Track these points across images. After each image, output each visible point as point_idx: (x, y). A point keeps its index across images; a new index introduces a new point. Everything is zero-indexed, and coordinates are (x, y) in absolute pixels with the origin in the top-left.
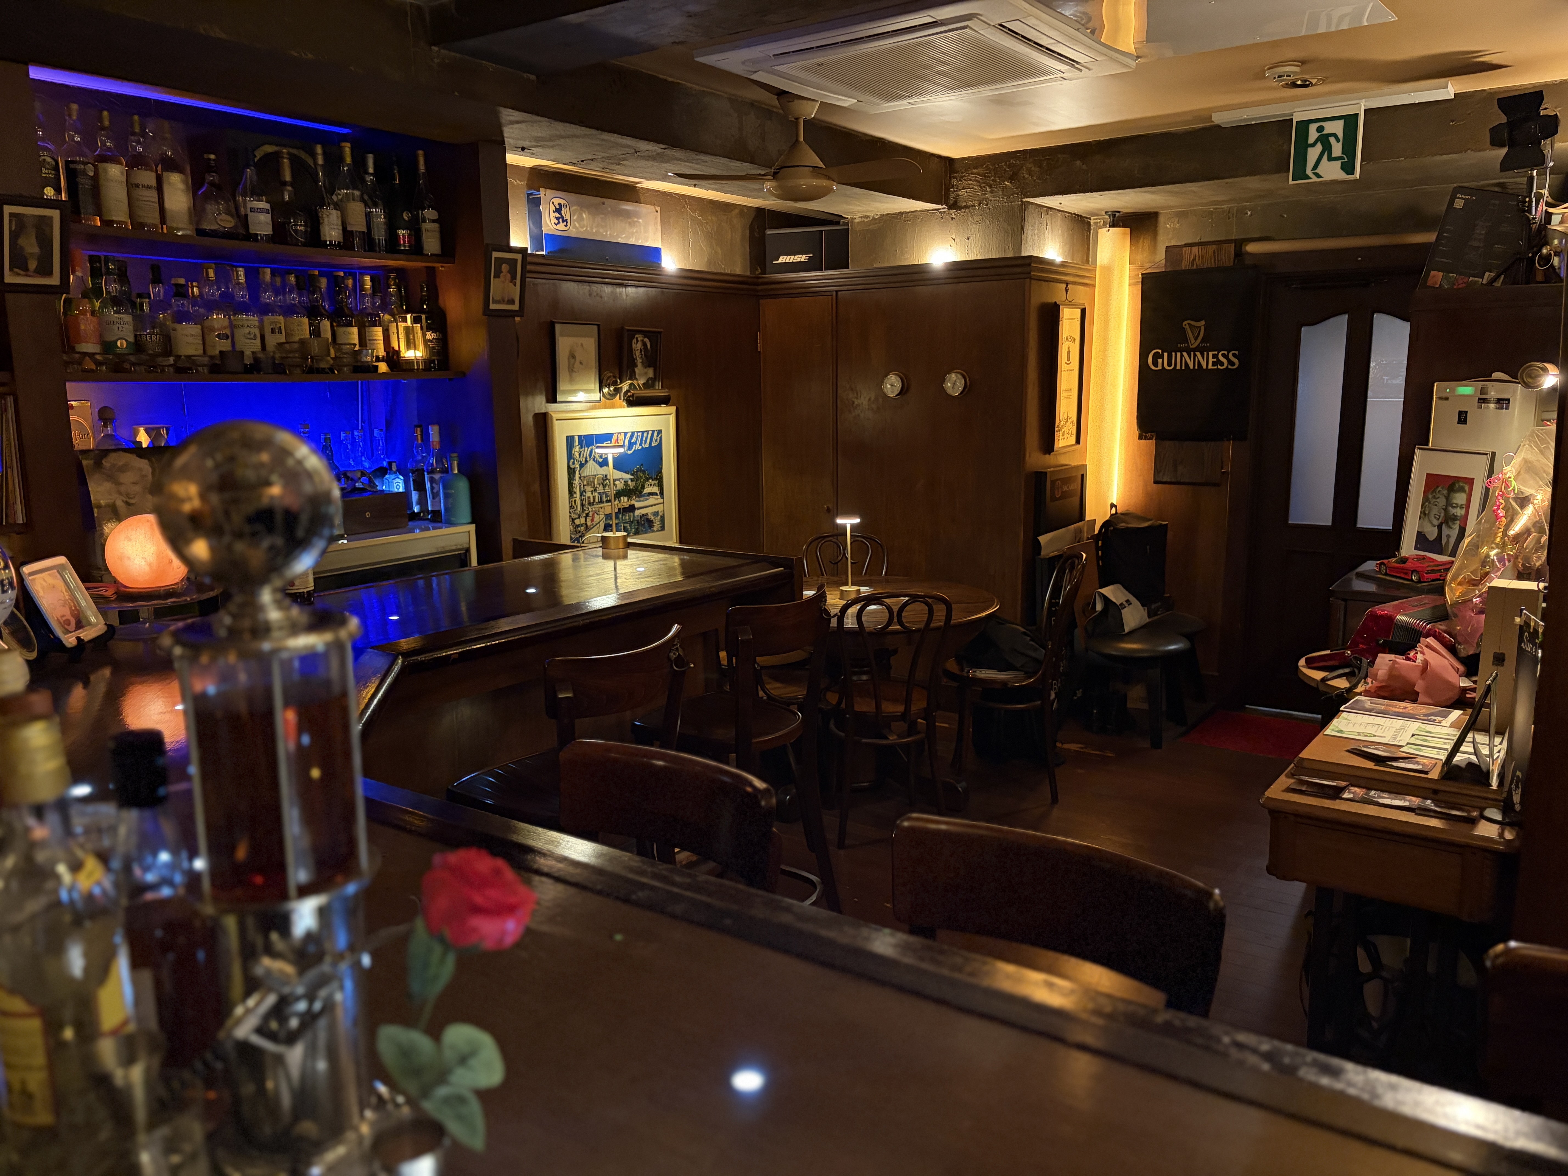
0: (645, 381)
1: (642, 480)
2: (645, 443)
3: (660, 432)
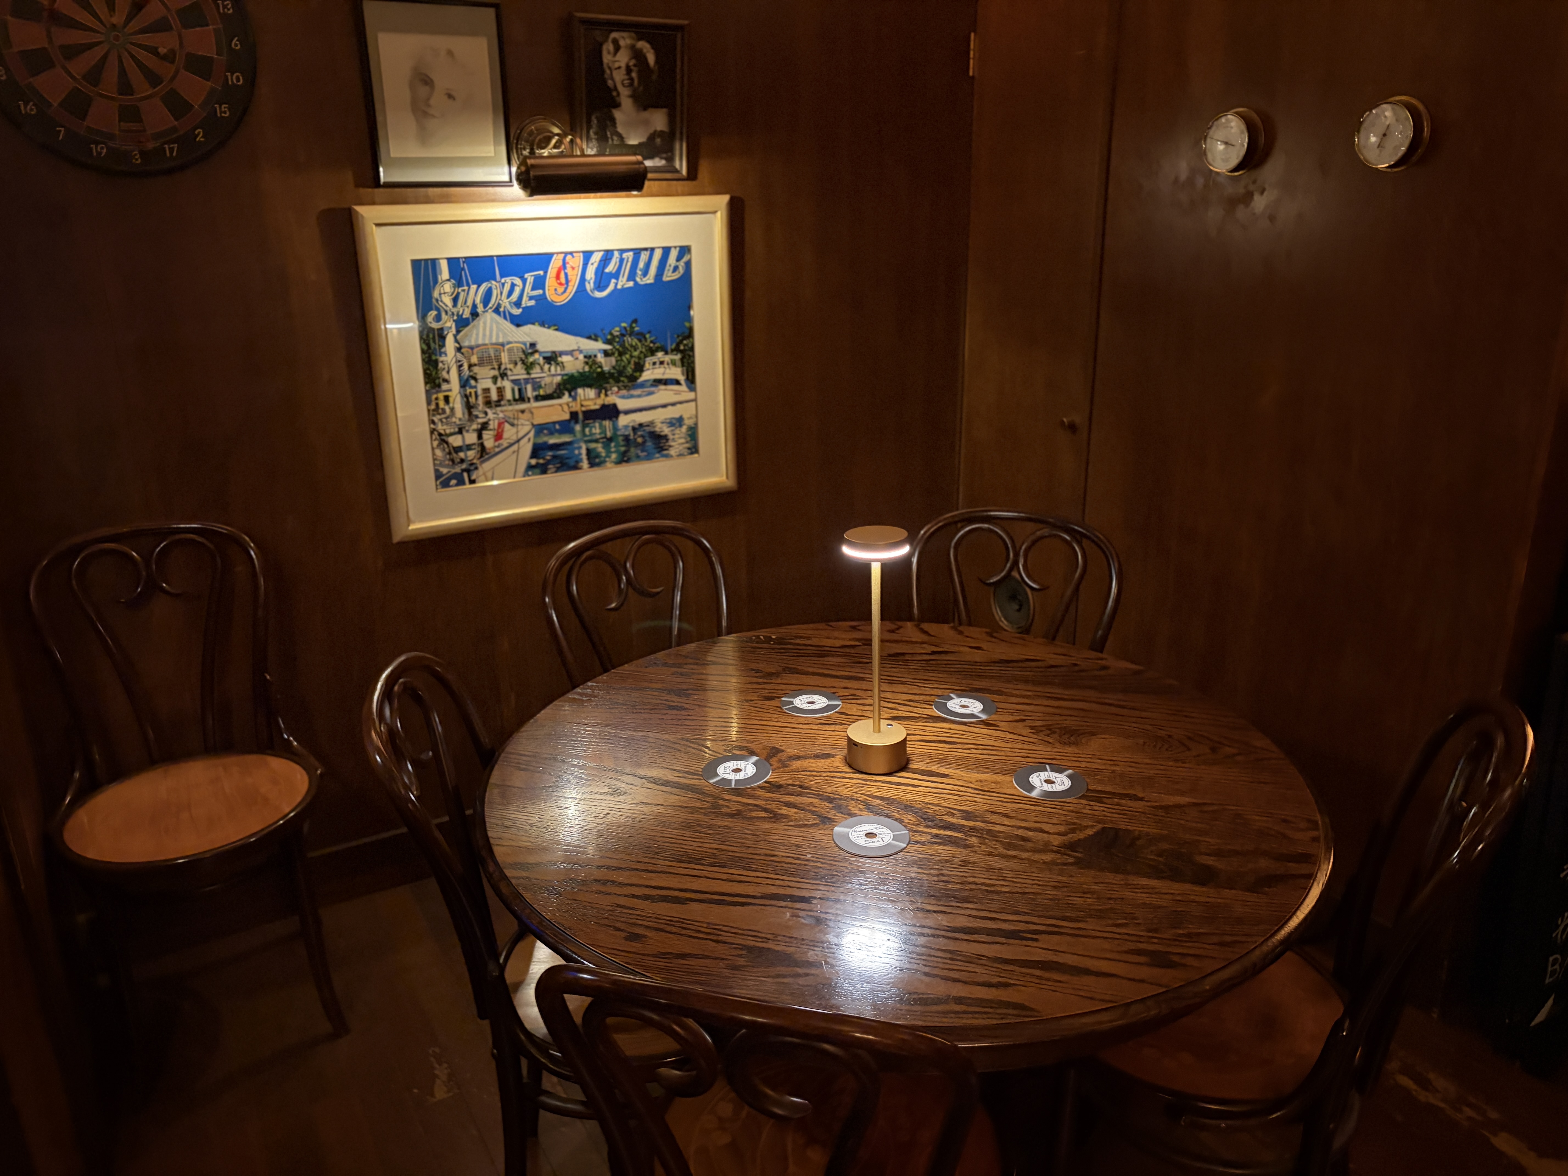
0: (643, 139)
1: (636, 354)
2: (645, 273)
3: (685, 250)
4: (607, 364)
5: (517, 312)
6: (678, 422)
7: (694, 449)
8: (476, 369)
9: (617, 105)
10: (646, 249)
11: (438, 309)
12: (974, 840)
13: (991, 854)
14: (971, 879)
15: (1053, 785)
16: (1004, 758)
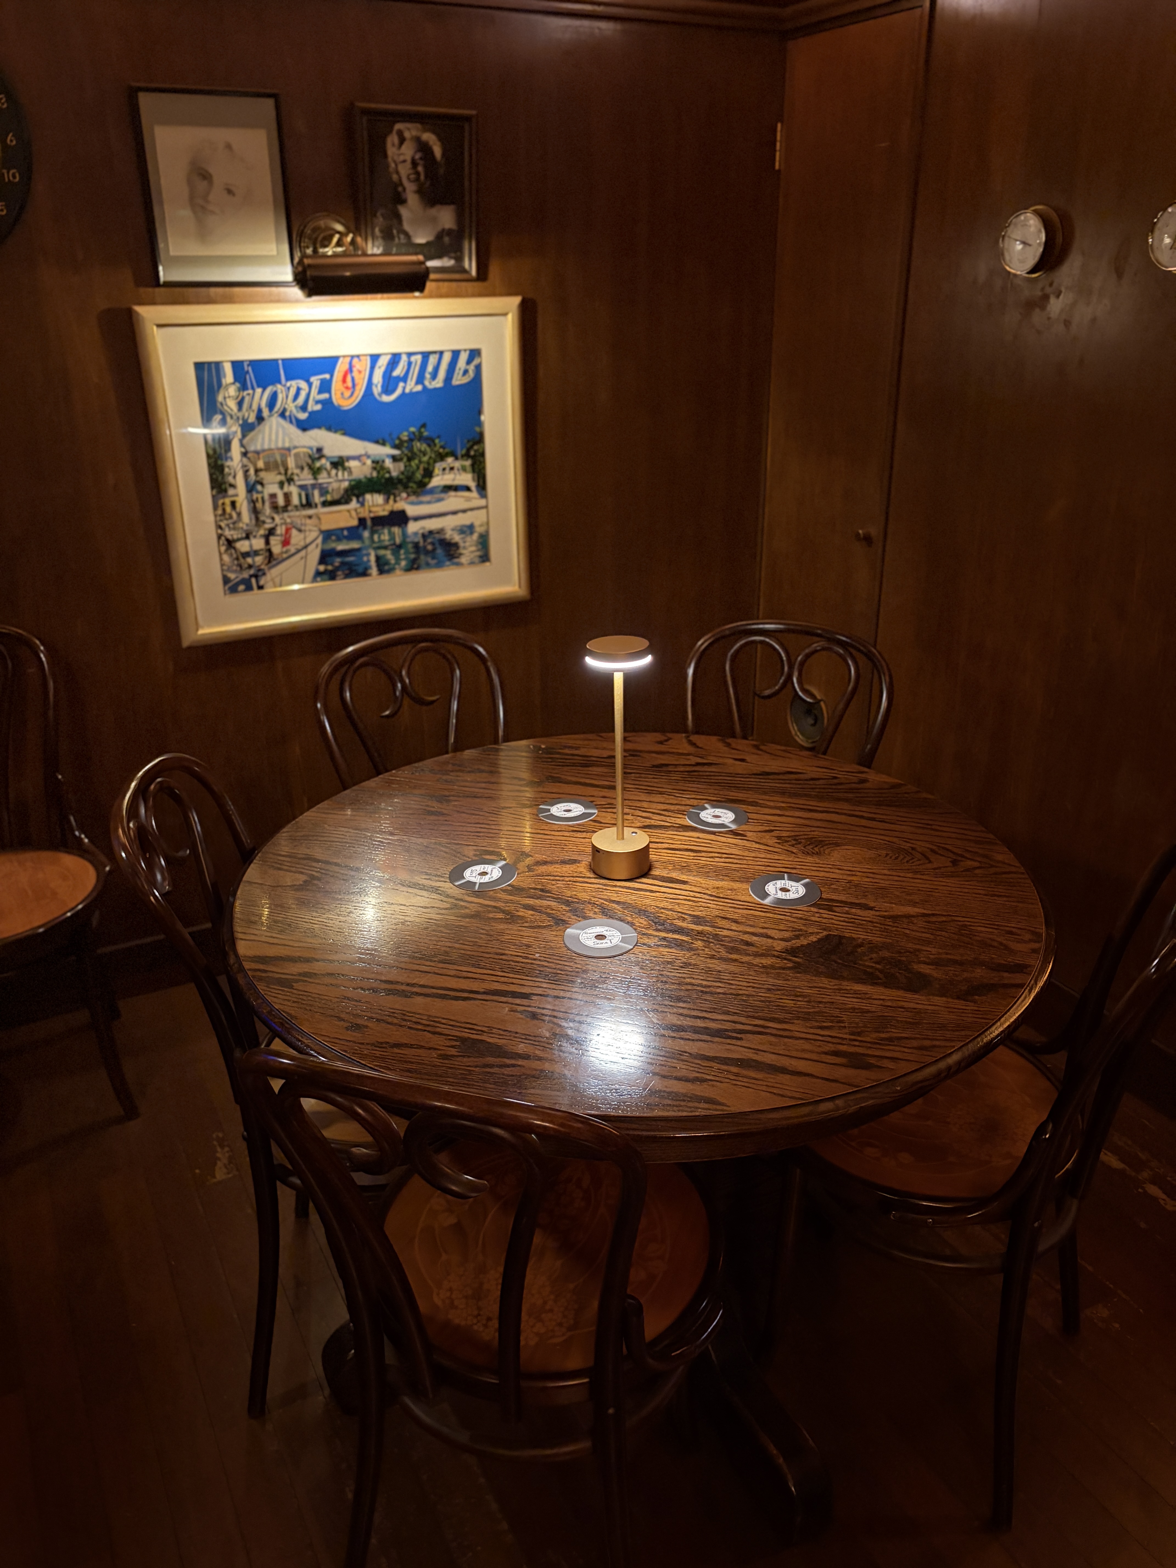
0: (431, 238)
1: (425, 459)
2: (434, 375)
3: (475, 354)
4: (395, 469)
5: (303, 416)
6: (468, 530)
7: (485, 557)
8: (262, 474)
9: (403, 201)
10: (435, 352)
11: (222, 413)
12: (699, 944)
13: (712, 957)
14: (688, 980)
15: (788, 893)
16: (745, 866)
